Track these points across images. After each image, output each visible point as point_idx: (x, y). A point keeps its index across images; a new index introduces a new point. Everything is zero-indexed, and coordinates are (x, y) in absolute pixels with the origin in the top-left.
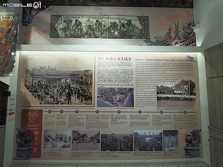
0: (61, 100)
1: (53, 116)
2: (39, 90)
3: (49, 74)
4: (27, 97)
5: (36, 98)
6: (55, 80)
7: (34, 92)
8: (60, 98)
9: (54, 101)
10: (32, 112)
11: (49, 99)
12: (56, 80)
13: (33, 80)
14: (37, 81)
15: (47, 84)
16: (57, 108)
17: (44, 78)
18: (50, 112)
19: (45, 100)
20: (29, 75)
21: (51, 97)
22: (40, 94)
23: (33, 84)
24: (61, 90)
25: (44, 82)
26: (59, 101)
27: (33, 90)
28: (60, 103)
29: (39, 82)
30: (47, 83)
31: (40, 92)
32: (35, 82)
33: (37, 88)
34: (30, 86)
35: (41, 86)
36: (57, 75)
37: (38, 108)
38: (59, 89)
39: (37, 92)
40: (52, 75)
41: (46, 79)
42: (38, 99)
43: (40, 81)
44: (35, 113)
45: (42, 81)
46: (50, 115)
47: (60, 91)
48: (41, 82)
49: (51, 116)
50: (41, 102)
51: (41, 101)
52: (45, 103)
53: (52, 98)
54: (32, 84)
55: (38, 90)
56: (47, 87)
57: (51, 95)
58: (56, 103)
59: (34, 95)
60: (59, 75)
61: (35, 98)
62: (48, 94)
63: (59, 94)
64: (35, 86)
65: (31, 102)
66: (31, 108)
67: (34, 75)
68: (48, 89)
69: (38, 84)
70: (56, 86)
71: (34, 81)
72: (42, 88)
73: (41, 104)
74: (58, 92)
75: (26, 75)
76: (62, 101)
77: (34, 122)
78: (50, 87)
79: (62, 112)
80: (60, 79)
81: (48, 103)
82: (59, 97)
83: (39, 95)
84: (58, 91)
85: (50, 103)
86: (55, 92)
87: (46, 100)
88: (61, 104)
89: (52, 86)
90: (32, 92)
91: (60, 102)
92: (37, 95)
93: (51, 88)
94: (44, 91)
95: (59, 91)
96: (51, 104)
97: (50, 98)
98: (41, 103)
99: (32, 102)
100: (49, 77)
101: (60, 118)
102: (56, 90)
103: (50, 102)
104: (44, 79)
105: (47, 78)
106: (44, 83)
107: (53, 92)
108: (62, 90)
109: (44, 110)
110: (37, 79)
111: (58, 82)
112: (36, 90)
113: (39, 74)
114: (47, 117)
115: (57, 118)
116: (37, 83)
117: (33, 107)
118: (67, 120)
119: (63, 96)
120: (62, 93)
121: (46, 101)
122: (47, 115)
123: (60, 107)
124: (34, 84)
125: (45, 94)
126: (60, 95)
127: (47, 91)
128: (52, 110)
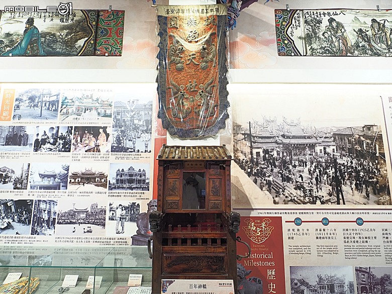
0: (320, 194)
1: (307, 232)
2: (267, 171)
3: (288, 134)
4: (242, 186)
5: (264, 189)
6: (301, 148)
7: (256, 174)
8: (317, 188)
9: (305, 196)
10: (258, 223)
11: (294, 192)
12: (304, 149)
13: (251, 147)
14: (261, 151)
15: (283, 156)
16: (314, 213)
17: (276, 142)
18: (298, 222)
19: (284, 195)
20: (241, 137)
21: (299, 187)
22: (272, 180)
23: (252, 157)
24: (317, 170)
25: (277, 151)
26: (316, 197)
27: (255, 171)
28: (318, 202)
29: (266, 152)
30: (285, 154)
31: (270, 176)
32: (258, 154)
33: (263, 166)
34: (247, 162)
35: (271, 161)
36: (304, 137)
37: (271, 213)
38: (312, 169)
39: (264, 175)
40: (294, 137)
41: (281, 146)
42: (267, 193)
43: (267, 150)
44: (263, 224)
45: (273, 150)
46: (298, 230)
47: (315, 174)
48: (271, 152)
49: (301, 231)
50: (277, 199)
51: (276, 196)
52: (284, 201)
53: (300, 190)
54: (250, 156)
55: (265, 170)
56: (284, 164)
57: (297, 182)
58: (310, 202)
59: (259, 182)
60: (309, 137)
61: (262, 190)
62: (288, 179)
63: (314, 179)
64: (257, 162)
65: (252, 198)
66: (254, 214)
67: (254, 137)
68: (288, 168)
69: (264, 157)
70: (306, 162)
71: (255, 151)
72: (275, 167)
73: (275, 202)
74: (312, 176)
75: (235, 138)
76: (323, 197)
77: (263, 248)
78: (291, 163)
79: (325, 222)
80: (312, 146)
81: (291, 200)
82: (315, 187)
83: (269, 183)
84: (312, 172)
85: (297, 202)
86: (306, 175)
87: (287, 195)
88: (323, 203)
89: (297, 163)
90: (253, 175)
91: (320, 199)
92: (265, 182)
93: (295, 166)
94: (280, 173)
95: (314, 172)
96: (299, 204)
97: (295, 189)
98: (277, 201)
99: (255, 199)
100: (287, 141)
101: (323, 238)
102: (306, 170)
103: (296, 199)
104: (277, 146)
105: (283, 144)
106: (278, 154)
107: (301, 176)
108: (320, 171)
109: (285, 218)
110: (260, 145)
111: (309, 152)
112: (262, 171)
113: (263, 135)
114: (294, 236)
115: (317, 238)
116: (262, 154)
117: (259, 211)
118: (339, 242)
119: (323, 185)
120: (322, 178)
121: (286, 197)
122: (293, 230)
123: (321, 211)
124: (255, 157)
125: (284, 180)
126: (317, 184)
127: (286, 173)
128: (303, 217)
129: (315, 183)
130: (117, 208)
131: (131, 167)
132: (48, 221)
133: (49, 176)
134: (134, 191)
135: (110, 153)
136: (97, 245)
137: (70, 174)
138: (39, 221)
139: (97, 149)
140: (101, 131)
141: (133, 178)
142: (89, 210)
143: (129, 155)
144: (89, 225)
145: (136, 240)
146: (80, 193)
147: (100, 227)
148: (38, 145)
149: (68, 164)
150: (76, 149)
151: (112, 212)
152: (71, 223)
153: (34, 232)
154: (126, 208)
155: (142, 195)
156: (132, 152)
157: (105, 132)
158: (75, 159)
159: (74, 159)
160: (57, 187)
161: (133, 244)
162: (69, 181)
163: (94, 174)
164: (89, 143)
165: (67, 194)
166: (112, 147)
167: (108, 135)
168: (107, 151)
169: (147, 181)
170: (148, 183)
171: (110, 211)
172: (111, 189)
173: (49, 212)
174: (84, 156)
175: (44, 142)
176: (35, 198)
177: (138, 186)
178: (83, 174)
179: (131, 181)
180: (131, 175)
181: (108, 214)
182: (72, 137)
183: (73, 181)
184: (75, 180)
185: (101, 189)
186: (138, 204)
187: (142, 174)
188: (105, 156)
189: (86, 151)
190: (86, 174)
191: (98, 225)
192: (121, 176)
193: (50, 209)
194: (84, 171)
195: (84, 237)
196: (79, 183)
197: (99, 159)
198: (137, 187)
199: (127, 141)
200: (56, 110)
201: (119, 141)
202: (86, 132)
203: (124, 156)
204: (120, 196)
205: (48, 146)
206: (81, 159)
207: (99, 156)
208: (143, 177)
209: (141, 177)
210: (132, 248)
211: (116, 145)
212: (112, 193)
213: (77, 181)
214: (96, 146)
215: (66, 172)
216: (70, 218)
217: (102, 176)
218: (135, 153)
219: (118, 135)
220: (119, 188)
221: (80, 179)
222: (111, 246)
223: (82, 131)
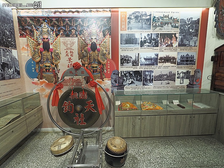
130: (181, 73)
131: (188, 54)
132: (150, 80)
133: (149, 59)
134: (188, 65)
135: (178, 47)
136: (172, 89)
137: (159, 58)
138: (146, 80)
139: (171, 45)
140: (173, 35)
141: (188, 59)
142: (168, 74)
143: (187, 48)
144: (168, 81)
145: (188, 86)
146: (164, 67)
147: (173, 82)
148: (142, 44)
149: (158, 53)
150: (161, 45)
151: (178, 75)
152: (160, 80)
153: (144, 84)
154: (185, 73)
155: (192, 67)
156: (188, 46)
157: (175, 36)
158: (161, 50)
159: (160, 50)
160: (153, 64)
161: (187, 88)
162: (158, 61)
163: (170, 58)
164: (168, 42)
165: (158, 67)
166: (179, 44)
167: (177, 38)
168: (176, 46)
169: (194, 61)
170: (195, 62)
171: (177, 75)
172: (178, 65)
173: (150, 76)
174: (165, 49)
175: (145, 42)
176: (143, 70)
177: (190, 63)
178: (165, 58)
179: (187, 61)
180: (187, 58)
181: (176, 76)
182: (159, 39)
183: (160, 61)
184: (161, 61)
185: (173, 65)
186: (190, 71)
187: (192, 57)
188: (175, 49)
189: (166, 47)
190: (167, 58)
191: (172, 81)
192: (183, 59)
193: (150, 74)
194: (165, 56)
195: (166, 86)
196: (163, 62)
197: (172, 50)
198: (190, 64)
199: (186, 41)
200: (150, 24)
201: (182, 40)
202: (166, 36)
203: (184, 49)
204: (182, 68)
205: (147, 44)
206: (164, 50)
207: (173, 49)
208: (193, 59)
209: (192, 58)
210: (187, 90)
211: (181, 43)
212: (178, 66)
213: (162, 61)
214: (171, 44)
215: (157, 57)
216: (160, 78)
217: (174, 58)
218: (190, 47)
219: (182, 38)
220: (182, 64)
221: (163, 60)
222: (178, 89)
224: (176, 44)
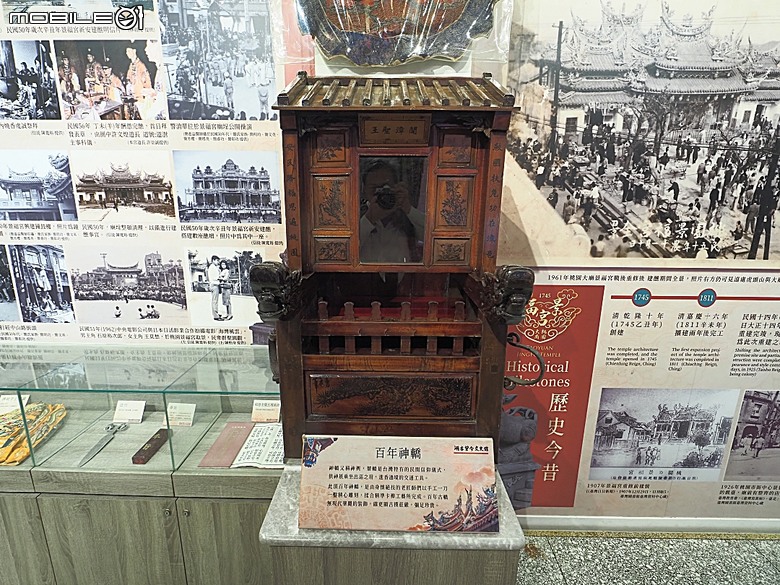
0: (714, 232)
1: (658, 320)
2: (588, 174)
3: (665, 62)
4: (516, 213)
5: (572, 219)
6: (693, 106)
7: (558, 182)
8: (708, 219)
9: (671, 240)
10: (544, 300)
11: (647, 227)
12: (702, 109)
13: (556, 104)
14: (580, 115)
15: (639, 130)
16: (684, 278)
17: (628, 90)
18: (641, 298)
19: (621, 234)
20: (529, 70)
21: (659, 217)
22: (596, 196)
23: (554, 132)
24: (722, 172)
25: (626, 117)
26: (701, 241)
27: (557, 173)
28: (703, 253)
29: (595, 117)
30: (645, 125)
31: (594, 185)
32: (571, 123)
33: (578, 159)
34: (537, 148)
35: (601, 144)
36: (710, 74)
37: (579, 278)
38: (709, 169)
39: (579, 183)
40: (683, 73)
41: (640, 99)
42: (579, 229)
43: (599, 112)
44: (558, 303)
45: (615, 111)
46: (638, 316)
47: (714, 182)
48: (608, 118)
49: (644, 319)
50: (600, 245)
51: (601, 238)
52: (619, 248)
53: (664, 221)
54: (548, 130)
55: (583, 169)
56: (638, 153)
57: (660, 202)
58: (683, 254)
59: (562, 200)
60: (724, 75)
61: (566, 221)
63: (707, 196)
64: (566, 146)
65: (539, 242)
66: (540, 279)
67: (567, 71)
68: (646, 164)
69: (587, 132)
70: (697, 149)
71: (563, 115)
72: (612, 162)
73: (594, 253)
74: (703, 185)
75: (513, 75)
76: (718, 240)
77: (551, 352)
78: (657, 150)
79: (707, 298)
80: (726, 102)
81: (636, 248)
82: (704, 216)
83: (588, 205)
84: (705, 176)
85: (649, 251)
86: (688, 183)
87: (628, 234)
88: (712, 255)
89: (672, 151)
90: (549, 183)
91: (708, 245)
92: (578, 202)
93: (664, 160)
94: (623, 179)
95: (711, 176)
96: (654, 256)
97: (653, 220)
98: (599, 249)
99: (547, 243)
100: (658, 85)
101: (693, 333)
102: (692, 170)
103: (648, 244)
104: (628, 99)
105: (647, 94)
106: (627, 125)
107: (675, 187)
108: (728, 175)
109: (611, 288)
110: (580, 98)
111: (713, 120)
112: (574, 172)
113: (597, 67)
114: (624, 328)
115: (678, 333)
116: (581, 125)
117: (551, 273)
118: (727, 344)
119: (726, 209)
120: (728, 192)
121: (626, 240)
122: (626, 316)
123: (704, 274)
124: (561, 131)
125: (627, 197)
126: (712, 206)
127: (637, 178)
128: (655, 288)
129: (707, 205)
130: (208, 265)
131: (230, 162)
132: (53, 293)
133: (24, 187)
134: (244, 224)
135: (168, 122)
136: (176, 344)
137: (75, 181)
139: (131, 111)
140: (131, 53)
141: (239, 190)
142: (142, 267)
143: (220, 126)
144: (151, 302)
145: (261, 334)
146: (113, 227)
147: (175, 307)
149: (64, 154)
150: (73, 110)
151: (197, 274)
152: (106, 297)
153: (29, 316)
154: (229, 265)
155: (265, 234)
156: (225, 118)
157: (143, 57)
158: (80, 138)
159: (75, 139)
160: (51, 214)
161: (255, 342)
162: (77, 199)
163: (136, 181)
164: (107, 90)
165: (80, 231)
166: (171, 104)
167: (152, 69)
168: (160, 117)
169: (274, 199)
170: (277, 204)
171: (193, 270)
172: (187, 219)
173: (50, 274)
174: (100, 130)
176: (7, 241)
177: (252, 210)
178: (108, 180)
179: (233, 199)
180: (231, 184)
181: (189, 279)
182: (54, 73)
183: (87, 198)
184: (92, 196)
185: (160, 218)
186: (258, 256)
187: (260, 180)
188: (155, 131)
189: (103, 117)
190: (117, 181)
191: (171, 301)
192: (207, 186)
193: (49, 265)
194: (109, 173)
195: (142, 327)
196: (103, 204)
197: (142, 138)
198: (250, 215)
199: (210, 84)
201: (185, 84)
202: (91, 58)
203: (207, 131)
204: (212, 236)
206: (93, 138)
207: (141, 132)
208: (263, 188)
209: (257, 187)
210: (255, 350)
211: (180, 98)
212: (189, 228)
213: (97, 198)
214: (126, 101)
215: (65, 175)
216: (102, 285)
217: (157, 185)
218: (234, 122)
219: (181, 68)
220: (205, 215)
221: (103, 194)
222: (207, 345)
223: (78, 54)
224: (153, 104)
